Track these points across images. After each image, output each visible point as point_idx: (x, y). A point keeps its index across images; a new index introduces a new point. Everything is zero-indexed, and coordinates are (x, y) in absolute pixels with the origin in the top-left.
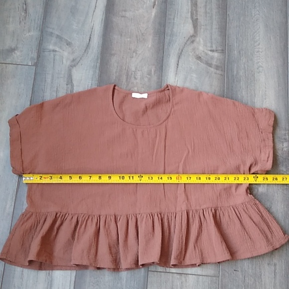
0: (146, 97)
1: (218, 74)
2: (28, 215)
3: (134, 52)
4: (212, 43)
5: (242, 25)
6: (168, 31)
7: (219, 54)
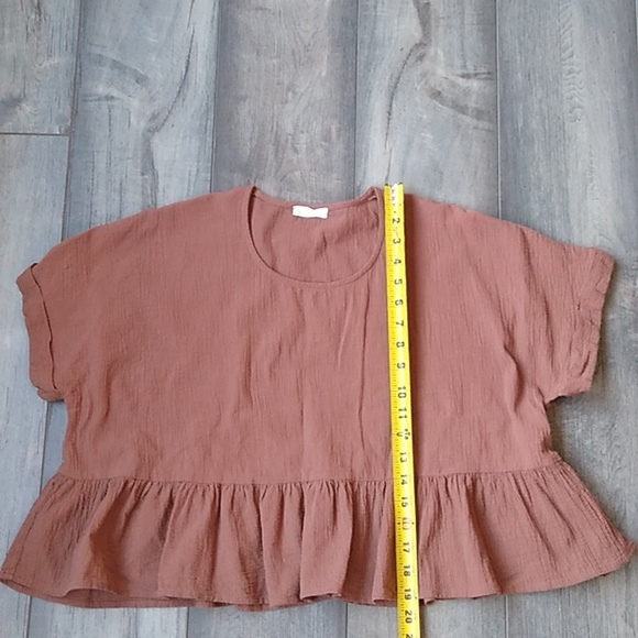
0: (325, 217)
1: (483, 129)
2: (64, 487)
3: (289, 89)
4: (463, 57)
5: (531, 12)
6: (363, 36)
7: (482, 84)
